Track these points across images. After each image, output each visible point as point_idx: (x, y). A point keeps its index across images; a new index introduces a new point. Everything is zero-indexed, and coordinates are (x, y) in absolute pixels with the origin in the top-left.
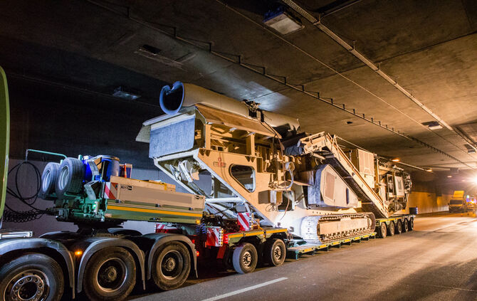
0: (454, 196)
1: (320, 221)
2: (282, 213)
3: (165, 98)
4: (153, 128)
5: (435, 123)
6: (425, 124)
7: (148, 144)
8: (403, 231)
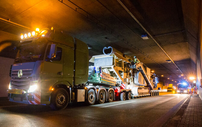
0: (169, 86)
1: (138, 89)
2: (129, 85)
3: (105, 51)
4: (95, 58)
5: (169, 60)
6: (166, 60)
7: (94, 63)
8: (155, 95)
